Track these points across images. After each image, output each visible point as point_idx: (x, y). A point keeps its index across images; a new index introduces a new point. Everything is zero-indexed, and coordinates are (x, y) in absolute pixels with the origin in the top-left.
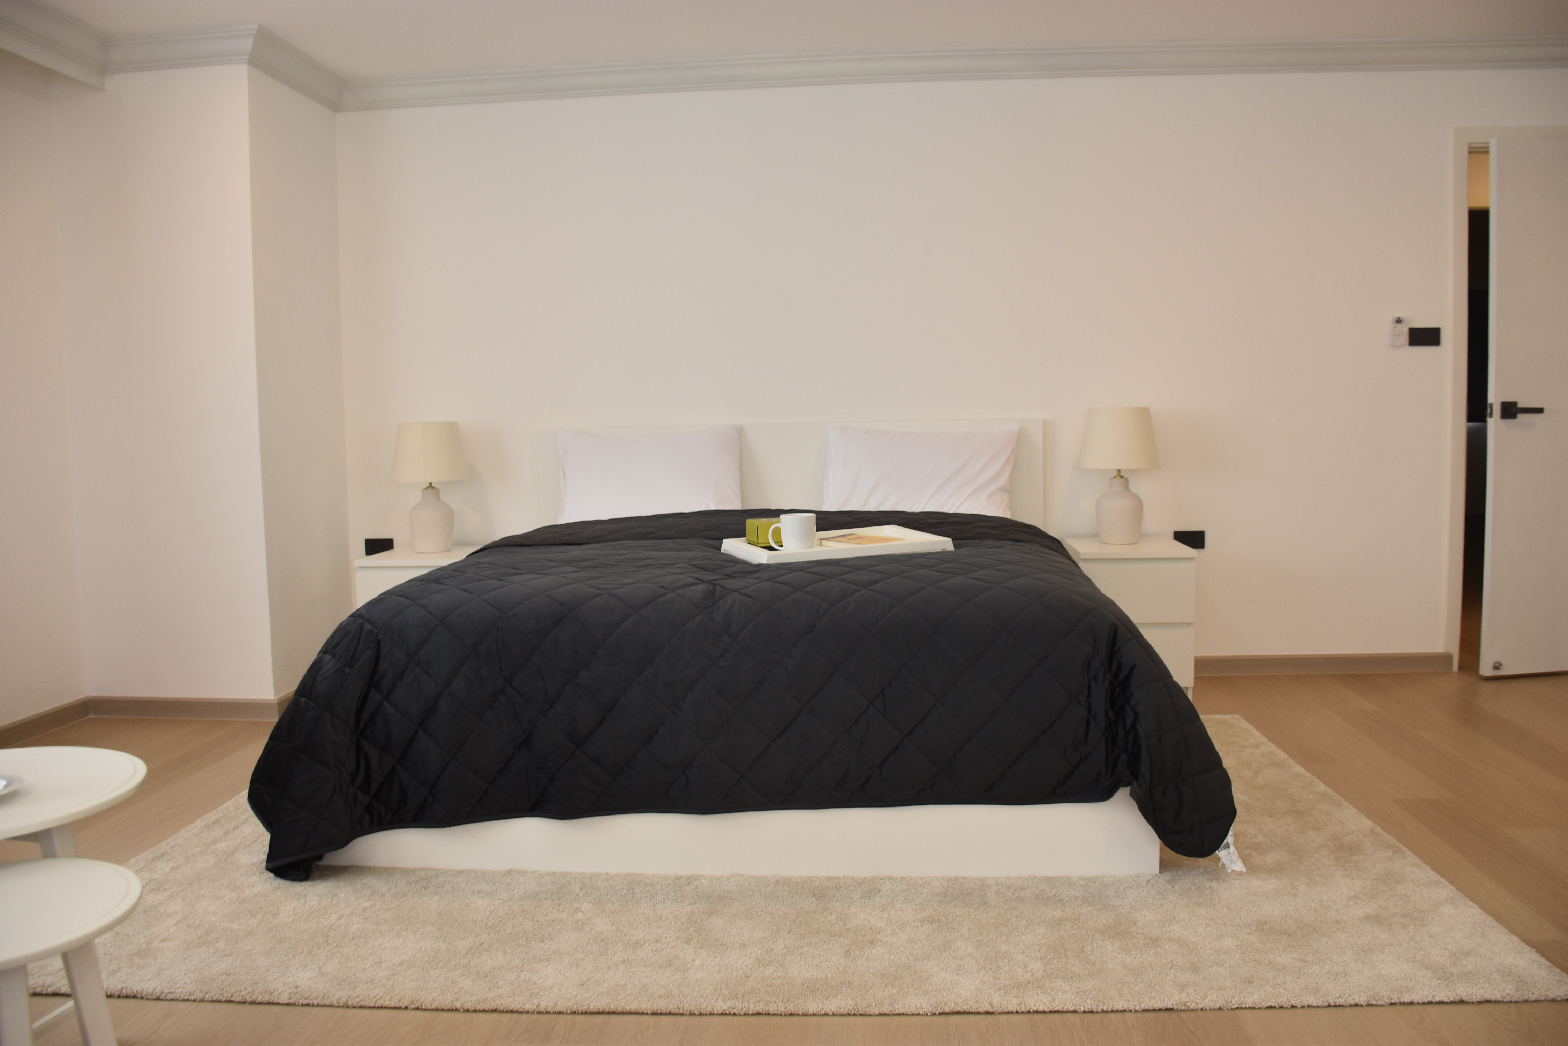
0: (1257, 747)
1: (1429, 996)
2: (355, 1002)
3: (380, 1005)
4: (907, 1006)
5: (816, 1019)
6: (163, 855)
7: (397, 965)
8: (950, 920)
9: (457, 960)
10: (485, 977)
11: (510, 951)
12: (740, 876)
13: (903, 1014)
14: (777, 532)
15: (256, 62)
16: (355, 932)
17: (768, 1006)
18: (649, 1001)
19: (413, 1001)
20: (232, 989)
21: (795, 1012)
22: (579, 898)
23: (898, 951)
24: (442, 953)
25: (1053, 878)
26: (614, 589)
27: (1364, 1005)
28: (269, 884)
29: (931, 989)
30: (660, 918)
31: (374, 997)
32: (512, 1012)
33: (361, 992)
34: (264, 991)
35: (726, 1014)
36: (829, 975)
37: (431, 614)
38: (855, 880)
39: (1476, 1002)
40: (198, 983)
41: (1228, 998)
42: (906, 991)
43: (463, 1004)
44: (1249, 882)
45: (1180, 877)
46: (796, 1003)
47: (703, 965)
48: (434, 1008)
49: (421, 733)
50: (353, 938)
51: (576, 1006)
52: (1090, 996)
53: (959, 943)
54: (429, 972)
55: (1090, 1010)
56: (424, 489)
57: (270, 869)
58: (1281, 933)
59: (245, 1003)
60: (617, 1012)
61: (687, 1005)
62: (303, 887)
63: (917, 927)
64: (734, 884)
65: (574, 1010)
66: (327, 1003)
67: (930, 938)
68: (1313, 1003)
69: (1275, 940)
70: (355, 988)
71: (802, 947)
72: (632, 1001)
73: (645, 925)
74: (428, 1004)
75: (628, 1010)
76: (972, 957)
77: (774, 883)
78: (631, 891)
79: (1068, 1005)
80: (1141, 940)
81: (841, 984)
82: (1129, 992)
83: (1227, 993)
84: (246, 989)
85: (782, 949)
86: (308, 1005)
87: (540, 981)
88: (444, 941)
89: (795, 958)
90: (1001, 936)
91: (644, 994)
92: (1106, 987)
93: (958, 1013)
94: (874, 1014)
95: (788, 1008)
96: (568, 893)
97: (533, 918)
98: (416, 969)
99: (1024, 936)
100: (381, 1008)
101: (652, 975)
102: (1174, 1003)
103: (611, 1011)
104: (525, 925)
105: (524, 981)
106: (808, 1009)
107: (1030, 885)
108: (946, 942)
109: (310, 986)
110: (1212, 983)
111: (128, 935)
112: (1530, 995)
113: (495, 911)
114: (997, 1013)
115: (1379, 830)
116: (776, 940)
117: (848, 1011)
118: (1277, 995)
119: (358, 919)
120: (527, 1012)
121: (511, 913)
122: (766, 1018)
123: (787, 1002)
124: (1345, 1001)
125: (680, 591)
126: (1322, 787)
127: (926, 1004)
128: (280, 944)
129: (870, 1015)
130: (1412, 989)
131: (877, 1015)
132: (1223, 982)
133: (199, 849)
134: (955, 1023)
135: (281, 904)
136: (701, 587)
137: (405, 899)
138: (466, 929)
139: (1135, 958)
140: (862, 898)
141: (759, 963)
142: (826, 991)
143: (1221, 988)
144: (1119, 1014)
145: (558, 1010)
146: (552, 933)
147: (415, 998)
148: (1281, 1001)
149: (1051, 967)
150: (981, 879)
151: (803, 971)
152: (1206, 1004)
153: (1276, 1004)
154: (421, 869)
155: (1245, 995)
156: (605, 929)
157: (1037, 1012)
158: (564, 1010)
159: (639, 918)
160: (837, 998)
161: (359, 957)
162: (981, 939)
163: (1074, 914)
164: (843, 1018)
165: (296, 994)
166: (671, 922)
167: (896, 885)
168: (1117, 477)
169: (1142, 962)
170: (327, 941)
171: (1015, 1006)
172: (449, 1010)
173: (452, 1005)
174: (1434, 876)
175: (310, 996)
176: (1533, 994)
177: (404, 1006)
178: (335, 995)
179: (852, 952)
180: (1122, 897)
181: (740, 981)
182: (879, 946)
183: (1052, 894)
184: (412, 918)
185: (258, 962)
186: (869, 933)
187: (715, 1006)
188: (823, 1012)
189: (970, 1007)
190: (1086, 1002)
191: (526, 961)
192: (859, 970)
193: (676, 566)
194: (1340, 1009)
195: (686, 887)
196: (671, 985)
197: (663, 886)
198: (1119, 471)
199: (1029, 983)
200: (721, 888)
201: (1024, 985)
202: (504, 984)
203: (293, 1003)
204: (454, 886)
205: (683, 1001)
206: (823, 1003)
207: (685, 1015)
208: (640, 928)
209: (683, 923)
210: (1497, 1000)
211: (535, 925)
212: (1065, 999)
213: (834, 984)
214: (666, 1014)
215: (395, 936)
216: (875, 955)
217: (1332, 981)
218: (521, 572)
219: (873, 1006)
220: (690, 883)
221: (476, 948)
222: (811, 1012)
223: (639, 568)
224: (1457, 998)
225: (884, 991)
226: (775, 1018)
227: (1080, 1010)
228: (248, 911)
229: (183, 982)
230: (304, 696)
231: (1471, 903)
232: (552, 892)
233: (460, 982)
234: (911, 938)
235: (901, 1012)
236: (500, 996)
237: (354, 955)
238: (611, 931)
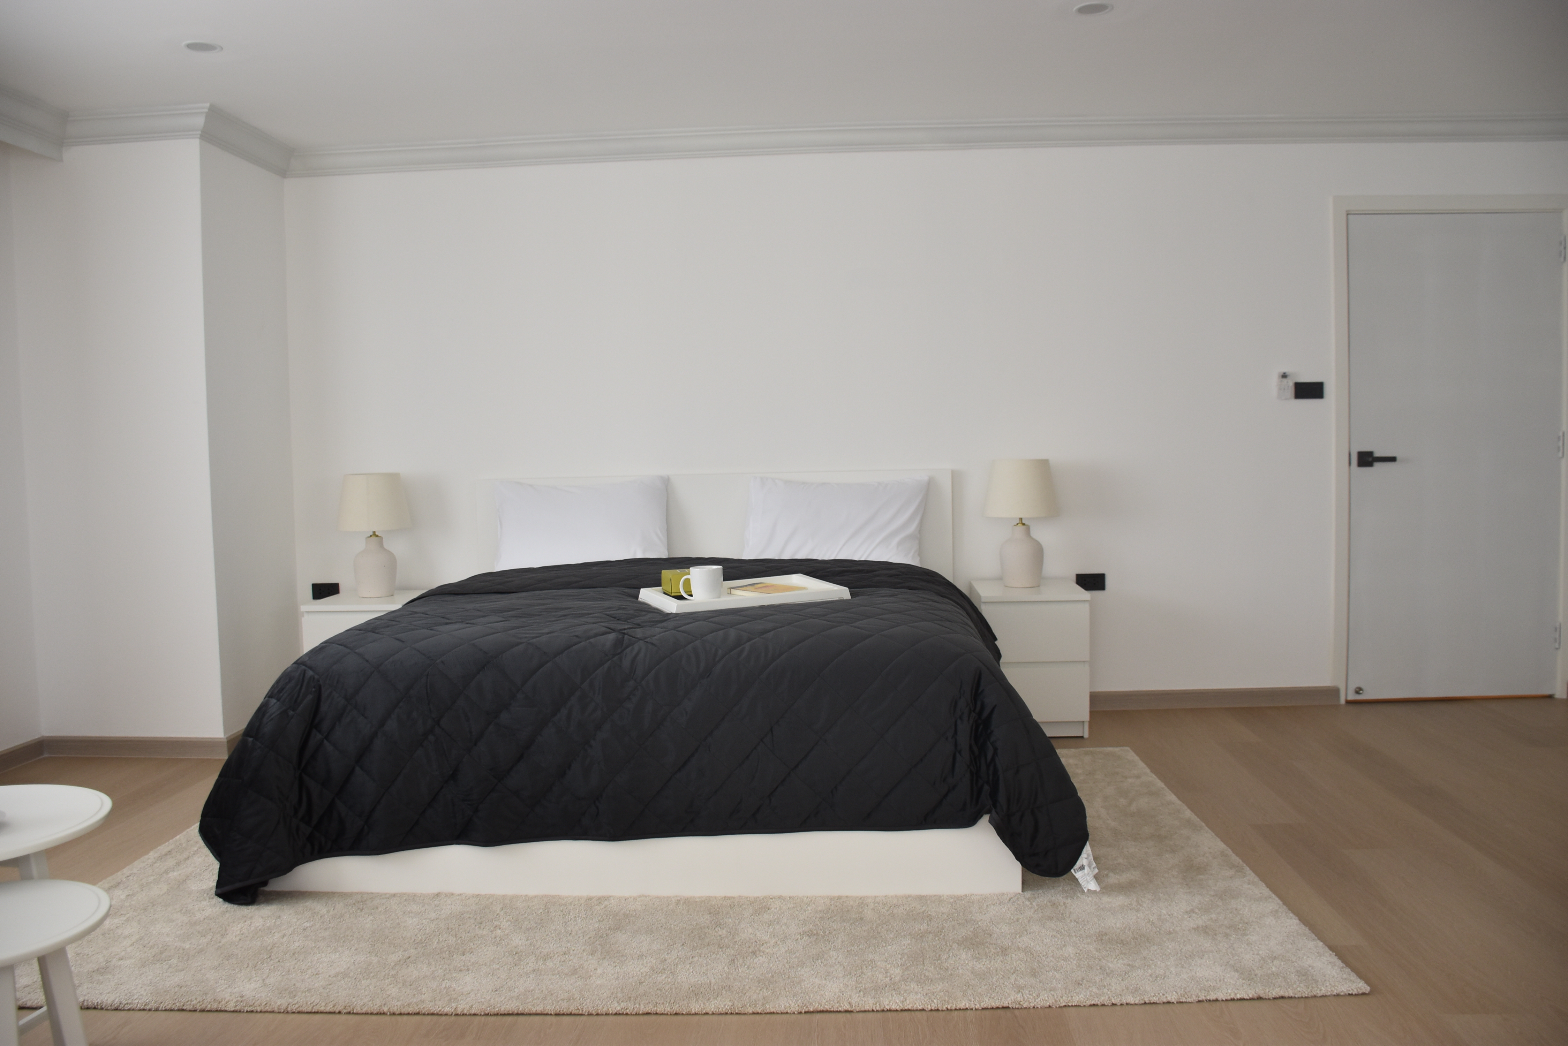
0: (1138, 777)
1: (1232, 994)
2: (294, 1008)
3: (316, 1011)
4: (777, 1006)
5: (697, 1017)
6: (119, 884)
7: (332, 976)
8: (827, 934)
9: (387, 971)
10: (411, 985)
11: (434, 963)
12: (646, 896)
13: (774, 1013)
14: (687, 583)
15: (207, 136)
16: (296, 949)
17: (656, 1007)
18: (553, 1004)
19: (346, 1007)
20: (184, 999)
21: (679, 1012)
22: (499, 917)
23: (777, 960)
24: (373, 966)
25: (926, 896)
26: (534, 638)
27: (1175, 1002)
28: (218, 908)
29: (800, 991)
30: (570, 934)
31: (311, 1004)
32: (433, 1014)
33: (299, 999)
34: (213, 1000)
35: (620, 1014)
36: (713, 981)
37: (367, 661)
38: (748, 899)
39: (1272, 998)
40: (153, 994)
41: (1057, 998)
42: (778, 994)
43: (390, 1008)
44: (1100, 899)
45: (1040, 895)
46: (681, 1004)
47: (604, 973)
48: (364, 1012)
49: (358, 769)
50: (294, 954)
51: (489, 1009)
52: (938, 996)
53: (831, 953)
54: (361, 981)
55: (936, 1009)
56: (368, 537)
57: (219, 895)
58: (1117, 942)
59: (195, 1011)
60: (525, 1013)
61: (586, 1006)
62: (249, 911)
63: (797, 939)
64: (639, 904)
65: (487, 1012)
66: (269, 1010)
67: (806, 949)
68: (1131, 1001)
69: (1110, 948)
70: (295, 996)
71: (692, 958)
72: (538, 1004)
73: (556, 940)
74: (359, 1009)
75: (534, 1012)
76: (840, 965)
77: (675, 902)
78: (546, 911)
79: (917, 1004)
80: (992, 950)
81: (722, 988)
82: (972, 993)
83: (1057, 994)
84: (196, 999)
85: (675, 959)
86: (252, 1011)
87: (459, 988)
88: (375, 955)
89: (685, 967)
90: (869, 947)
91: (549, 998)
92: (953, 989)
93: (822, 1012)
94: (748, 1012)
95: (674, 1008)
96: (490, 913)
97: (456, 935)
98: (350, 980)
99: (890, 947)
100: (317, 1013)
101: (558, 982)
102: (1010, 1002)
103: (519, 1012)
104: (449, 940)
105: (444, 988)
106: (691, 1009)
107: (904, 903)
108: (820, 952)
109: (254, 995)
110: (1047, 985)
111: (88, 955)
112: (1318, 992)
113: (423, 929)
114: (855, 1011)
115: (1229, 852)
116: (671, 951)
117: (726, 1010)
118: (1100, 995)
119: (299, 938)
120: (446, 1015)
121: (437, 930)
122: (654, 1017)
123: (673, 1003)
124: (1159, 999)
125: (592, 640)
126: (1188, 813)
127: (794, 1004)
128: (228, 960)
129: (745, 1014)
130: (1219, 988)
131: (750, 1014)
132: (1057, 984)
133: (152, 878)
134: (818, 1020)
135: (229, 925)
136: (612, 636)
137: (342, 919)
138: (396, 945)
139: (984, 965)
140: (752, 915)
141: (653, 971)
142: (708, 994)
143: (1053, 989)
144: (961, 1012)
145: (473, 1012)
146: (473, 947)
147: (347, 1004)
148: (1103, 1000)
149: (909, 972)
150: (861, 898)
151: (691, 978)
152: (1037, 1003)
153: (1099, 1002)
154: (357, 893)
155: (1072, 995)
156: (520, 944)
157: (890, 1010)
158: (478, 1012)
159: (551, 934)
160: (717, 1000)
161: (298, 970)
162: (851, 950)
163: (938, 927)
164: (721, 1017)
165: (241, 1002)
166: (579, 937)
167: (784, 903)
168: (1019, 524)
169: (990, 968)
170: (270, 957)
171: (871, 1005)
172: (377, 1014)
173: (380, 1009)
174: (1266, 891)
175: (254, 1003)
176: (1321, 990)
177: (337, 1011)
178: (276, 1003)
179: (736, 960)
180: (983, 913)
181: (635, 986)
182: (760, 956)
183: (921, 911)
184: (347, 936)
185: (207, 976)
186: (753, 945)
187: (610, 1007)
188: (704, 1011)
189: (832, 1006)
190: (933, 1001)
191: (448, 971)
192: (740, 976)
193: (593, 615)
194: (1154, 1006)
195: (596, 907)
196: (574, 990)
197: (576, 906)
198: (1021, 519)
199: (886, 986)
200: (628, 907)
201: (881, 988)
202: (427, 991)
203: (238, 1011)
204: (387, 908)
205: (583, 1003)
206: (704, 1004)
207: (584, 1015)
208: (551, 943)
209: (590, 938)
210: (1290, 996)
211: (457, 940)
212: (915, 999)
213: (716, 988)
214: (567, 1014)
215: (332, 952)
216: (756, 963)
217: (1151, 982)
218: (450, 621)
219: (748, 1006)
220: (600, 903)
221: (404, 961)
222: (693, 1012)
223: (558, 617)
224: (1256, 996)
225: (759, 994)
226: (662, 1017)
227: (928, 1008)
228: (199, 932)
229: (140, 994)
230: (251, 737)
231: (1291, 915)
232: (475, 912)
233: (388, 990)
234: (790, 949)
235: (772, 1011)
236: (423, 1001)
237: (294, 968)
238: (525, 945)
